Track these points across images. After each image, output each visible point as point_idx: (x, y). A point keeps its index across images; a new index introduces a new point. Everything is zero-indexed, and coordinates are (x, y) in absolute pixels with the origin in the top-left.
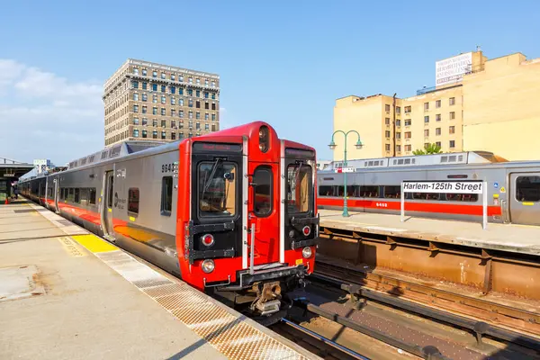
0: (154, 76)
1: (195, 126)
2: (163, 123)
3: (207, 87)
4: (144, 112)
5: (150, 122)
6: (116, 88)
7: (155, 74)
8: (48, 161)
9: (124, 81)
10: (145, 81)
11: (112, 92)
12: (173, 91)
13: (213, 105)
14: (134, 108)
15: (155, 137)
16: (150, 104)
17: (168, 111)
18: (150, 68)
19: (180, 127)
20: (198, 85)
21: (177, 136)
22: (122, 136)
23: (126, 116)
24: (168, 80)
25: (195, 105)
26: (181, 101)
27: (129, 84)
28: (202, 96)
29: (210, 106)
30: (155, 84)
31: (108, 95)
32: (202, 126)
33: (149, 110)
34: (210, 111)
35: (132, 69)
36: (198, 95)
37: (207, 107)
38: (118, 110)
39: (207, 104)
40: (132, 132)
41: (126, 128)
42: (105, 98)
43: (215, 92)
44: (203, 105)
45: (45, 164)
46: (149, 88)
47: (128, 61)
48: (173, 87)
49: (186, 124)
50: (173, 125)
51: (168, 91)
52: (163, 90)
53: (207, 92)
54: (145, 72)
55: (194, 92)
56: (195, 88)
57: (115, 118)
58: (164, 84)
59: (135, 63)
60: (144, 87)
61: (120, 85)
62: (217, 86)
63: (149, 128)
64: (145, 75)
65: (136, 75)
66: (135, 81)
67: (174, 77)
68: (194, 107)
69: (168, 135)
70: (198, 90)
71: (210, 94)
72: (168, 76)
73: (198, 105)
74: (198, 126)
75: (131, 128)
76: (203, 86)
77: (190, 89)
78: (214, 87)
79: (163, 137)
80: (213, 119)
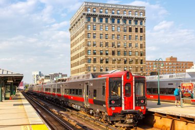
0: (101, 12)
1: (128, 45)
2: (107, 44)
3: (137, 16)
4: (94, 37)
5: (98, 44)
6: (77, 23)
7: (101, 10)
8: (40, 72)
9: (82, 17)
10: (95, 16)
11: (74, 25)
12: (113, 22)
13: (141, 29)
14: (88, 35)
15: (101, 54)
16: (98, 31)
17: (110, 36)
18: (98, 7)
19: (118, 46)
20: (130, 16)
21: (116, 53)
22: (81, 55)
23: (83, 41)
24: (110, 14)
25: (128, 30)
26: (118, 28)
27: (84, 19)
28: (133, 23)
29: (139, 30)
30: (101, 17)
31: (72, 27)
32: (133, 45)
33: (98, 36)
34: (139, 34)
35: (86, 9)
36: (130, 23)
37: (136, 31)
38: (78, 37)
39: (136, 29)
40: (87, 51)
41: (83, 49)
42: (70, 30)
43: (142, 20)
44: (133, 30)
45: (38, 74)
46: (97, 20)
47: (84, 4)
48: (113, 18)
49: (122, 44)
50: (113, 45)
51: (110, 21)
52: (107, 21)
53: (136, 20)
54: (95, 10)
55: (128, 21)
56: (128, 18)
57: (76, 43)
58: (107, 17)
59: (89, 4)
60: (94, 20)
61: (79, 20)
62: (144, 15)
63: (98, 48)
64: (95, 12)
65: (89, 12)
66: (89, 16)
67: (114, 11)
68: (128, 32)
69: (110, 52)
70: (130, 19)
71: (139, 22)
72: (110, 11)
73: (130, 30)
74: (130, 45)
75: (86, 48)
76: (134, 16)
77: (125, 19)
78: (142, 16)
79: (107, 54)
80: (141, 39)
